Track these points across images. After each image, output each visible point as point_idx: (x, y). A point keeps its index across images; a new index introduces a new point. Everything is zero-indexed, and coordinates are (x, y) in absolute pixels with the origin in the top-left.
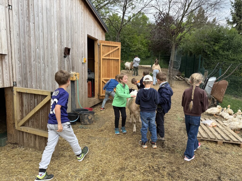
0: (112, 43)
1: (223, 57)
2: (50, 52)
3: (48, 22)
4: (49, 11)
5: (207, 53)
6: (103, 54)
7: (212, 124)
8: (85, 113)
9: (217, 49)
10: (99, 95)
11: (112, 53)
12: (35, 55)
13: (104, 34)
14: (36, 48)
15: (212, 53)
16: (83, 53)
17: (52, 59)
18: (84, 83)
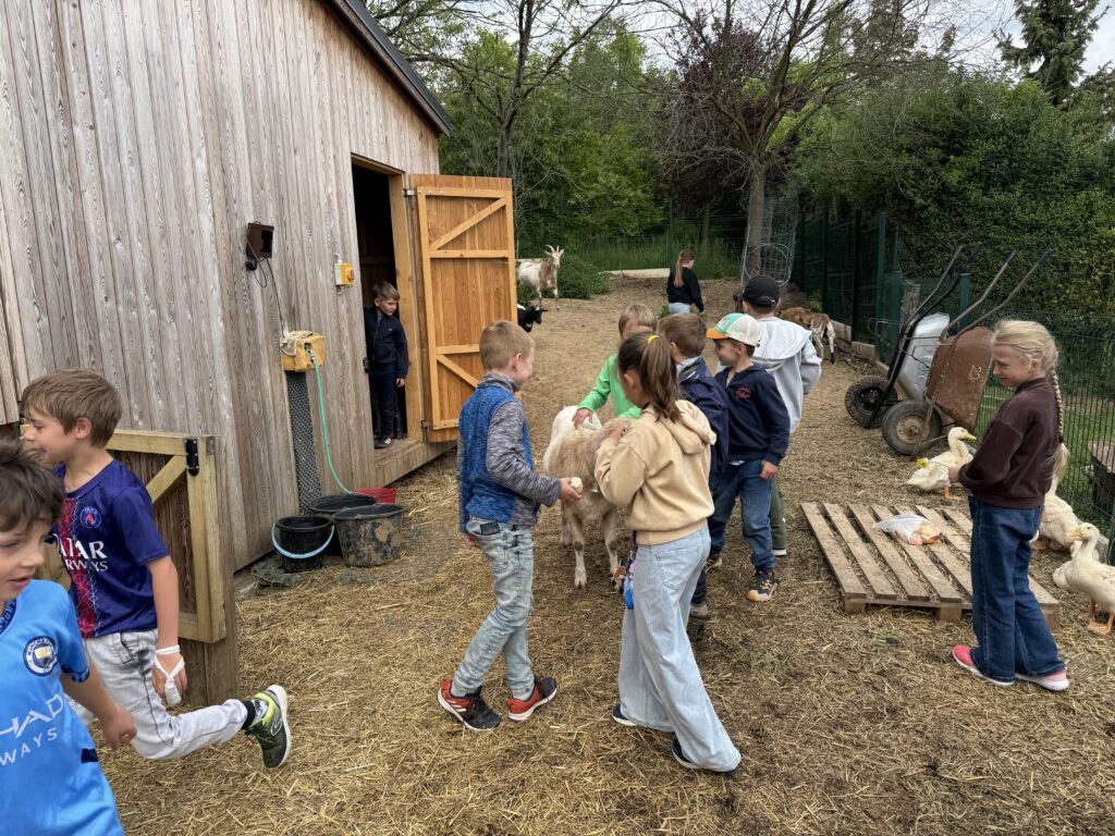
0: (469, 185)
1: (984, 216)
2: (178, 254)
3: (159, 114)
4: (159, 63)
5: (912, 202)
6: (434, 235)
7: (919, 533)
8: (359, 516)
9: (955, 184)
10: (425, 424)
11: (472, 229)
12: (110, 274)
13: (431, 144)
14: (113, 238)
15: (935, 199)
16: (338, 240)
17: (192, 281)
18: (351, 377)
